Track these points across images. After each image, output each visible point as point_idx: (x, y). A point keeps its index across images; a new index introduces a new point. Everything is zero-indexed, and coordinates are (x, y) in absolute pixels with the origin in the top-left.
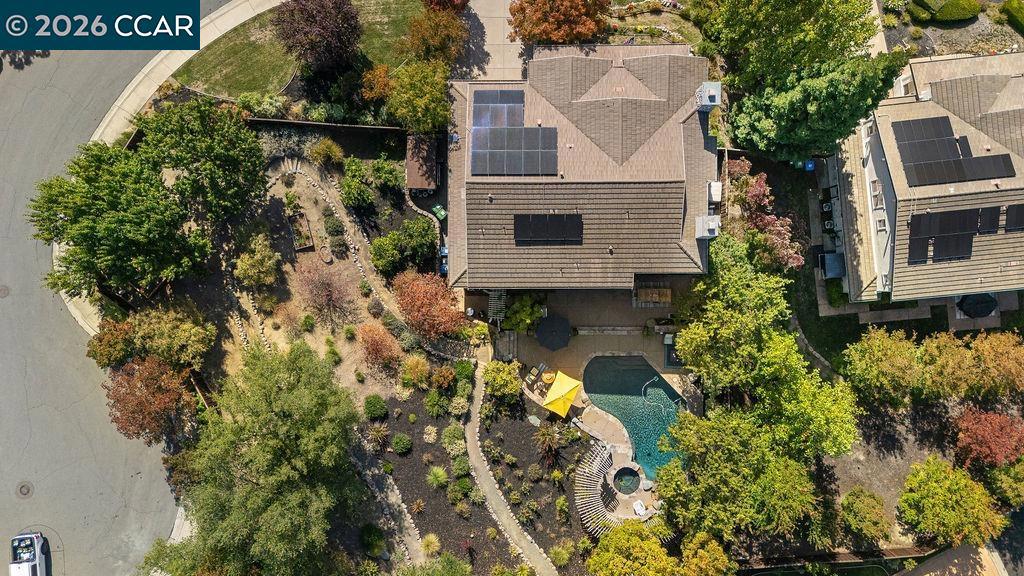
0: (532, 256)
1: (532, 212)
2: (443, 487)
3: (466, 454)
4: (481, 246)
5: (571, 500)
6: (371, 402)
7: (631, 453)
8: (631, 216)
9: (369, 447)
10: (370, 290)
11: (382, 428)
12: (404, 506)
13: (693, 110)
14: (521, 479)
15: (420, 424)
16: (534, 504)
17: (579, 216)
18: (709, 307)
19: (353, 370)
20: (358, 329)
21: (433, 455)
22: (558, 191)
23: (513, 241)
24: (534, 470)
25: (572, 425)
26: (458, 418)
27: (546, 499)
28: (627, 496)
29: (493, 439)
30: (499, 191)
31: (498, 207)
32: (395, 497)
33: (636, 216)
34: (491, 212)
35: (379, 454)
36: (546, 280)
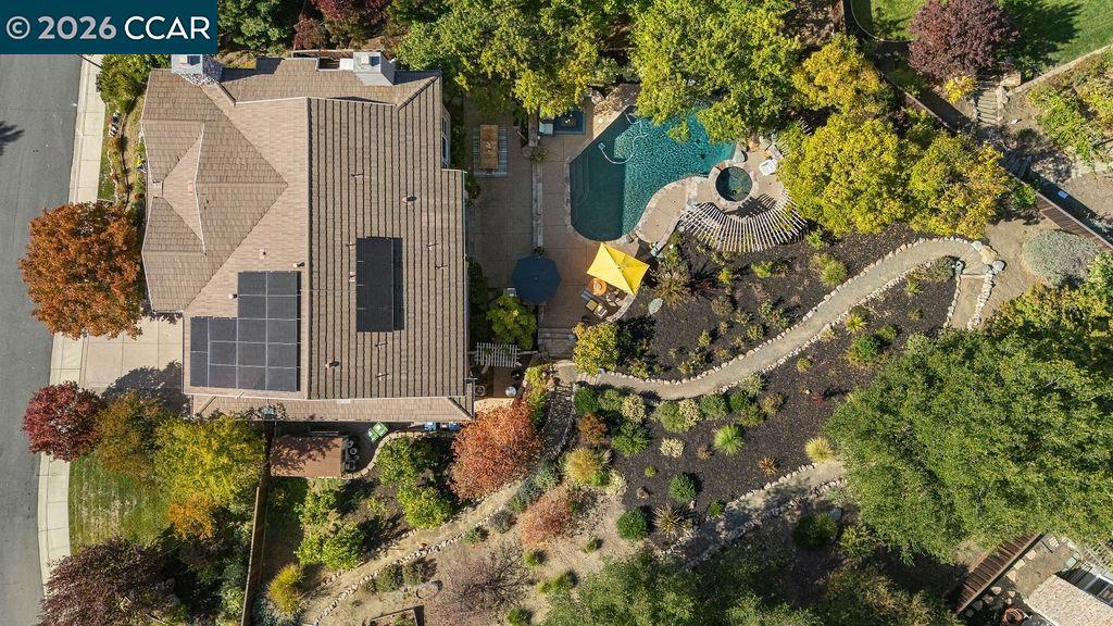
0: (418, 307)
1: (353, 306)
2: (742, 432)
3: (697, 400)
4: (404, 378)
5: (758, 258)
6: (627, 530)
7: (697, 179)
8: (359, 170)
9: (688, 534)
10: (477, 529)
11: (662, 517)
12: (768, 486)
13: (219, 90)
14: (731, 325)
15: (659, 461)
16: (765, 307)
17: (359, 242)
18: (489, 70)
19: (584, 555)
20: (529, 548)
21: (699, 444)
22: (323, 270)
23: (397, 333)
24: (718, 307)
25: (661, 256)
26: (650, 409)
27: (757, 290)
28: (755, 184)
29: (679, 361)
30: (322, 352)
31: (345, 355)
32: (756, 499)
33: (359, 164)
34: (352, 364)
35: (698, 522)
36: (453, 289)
